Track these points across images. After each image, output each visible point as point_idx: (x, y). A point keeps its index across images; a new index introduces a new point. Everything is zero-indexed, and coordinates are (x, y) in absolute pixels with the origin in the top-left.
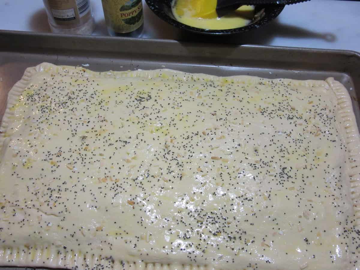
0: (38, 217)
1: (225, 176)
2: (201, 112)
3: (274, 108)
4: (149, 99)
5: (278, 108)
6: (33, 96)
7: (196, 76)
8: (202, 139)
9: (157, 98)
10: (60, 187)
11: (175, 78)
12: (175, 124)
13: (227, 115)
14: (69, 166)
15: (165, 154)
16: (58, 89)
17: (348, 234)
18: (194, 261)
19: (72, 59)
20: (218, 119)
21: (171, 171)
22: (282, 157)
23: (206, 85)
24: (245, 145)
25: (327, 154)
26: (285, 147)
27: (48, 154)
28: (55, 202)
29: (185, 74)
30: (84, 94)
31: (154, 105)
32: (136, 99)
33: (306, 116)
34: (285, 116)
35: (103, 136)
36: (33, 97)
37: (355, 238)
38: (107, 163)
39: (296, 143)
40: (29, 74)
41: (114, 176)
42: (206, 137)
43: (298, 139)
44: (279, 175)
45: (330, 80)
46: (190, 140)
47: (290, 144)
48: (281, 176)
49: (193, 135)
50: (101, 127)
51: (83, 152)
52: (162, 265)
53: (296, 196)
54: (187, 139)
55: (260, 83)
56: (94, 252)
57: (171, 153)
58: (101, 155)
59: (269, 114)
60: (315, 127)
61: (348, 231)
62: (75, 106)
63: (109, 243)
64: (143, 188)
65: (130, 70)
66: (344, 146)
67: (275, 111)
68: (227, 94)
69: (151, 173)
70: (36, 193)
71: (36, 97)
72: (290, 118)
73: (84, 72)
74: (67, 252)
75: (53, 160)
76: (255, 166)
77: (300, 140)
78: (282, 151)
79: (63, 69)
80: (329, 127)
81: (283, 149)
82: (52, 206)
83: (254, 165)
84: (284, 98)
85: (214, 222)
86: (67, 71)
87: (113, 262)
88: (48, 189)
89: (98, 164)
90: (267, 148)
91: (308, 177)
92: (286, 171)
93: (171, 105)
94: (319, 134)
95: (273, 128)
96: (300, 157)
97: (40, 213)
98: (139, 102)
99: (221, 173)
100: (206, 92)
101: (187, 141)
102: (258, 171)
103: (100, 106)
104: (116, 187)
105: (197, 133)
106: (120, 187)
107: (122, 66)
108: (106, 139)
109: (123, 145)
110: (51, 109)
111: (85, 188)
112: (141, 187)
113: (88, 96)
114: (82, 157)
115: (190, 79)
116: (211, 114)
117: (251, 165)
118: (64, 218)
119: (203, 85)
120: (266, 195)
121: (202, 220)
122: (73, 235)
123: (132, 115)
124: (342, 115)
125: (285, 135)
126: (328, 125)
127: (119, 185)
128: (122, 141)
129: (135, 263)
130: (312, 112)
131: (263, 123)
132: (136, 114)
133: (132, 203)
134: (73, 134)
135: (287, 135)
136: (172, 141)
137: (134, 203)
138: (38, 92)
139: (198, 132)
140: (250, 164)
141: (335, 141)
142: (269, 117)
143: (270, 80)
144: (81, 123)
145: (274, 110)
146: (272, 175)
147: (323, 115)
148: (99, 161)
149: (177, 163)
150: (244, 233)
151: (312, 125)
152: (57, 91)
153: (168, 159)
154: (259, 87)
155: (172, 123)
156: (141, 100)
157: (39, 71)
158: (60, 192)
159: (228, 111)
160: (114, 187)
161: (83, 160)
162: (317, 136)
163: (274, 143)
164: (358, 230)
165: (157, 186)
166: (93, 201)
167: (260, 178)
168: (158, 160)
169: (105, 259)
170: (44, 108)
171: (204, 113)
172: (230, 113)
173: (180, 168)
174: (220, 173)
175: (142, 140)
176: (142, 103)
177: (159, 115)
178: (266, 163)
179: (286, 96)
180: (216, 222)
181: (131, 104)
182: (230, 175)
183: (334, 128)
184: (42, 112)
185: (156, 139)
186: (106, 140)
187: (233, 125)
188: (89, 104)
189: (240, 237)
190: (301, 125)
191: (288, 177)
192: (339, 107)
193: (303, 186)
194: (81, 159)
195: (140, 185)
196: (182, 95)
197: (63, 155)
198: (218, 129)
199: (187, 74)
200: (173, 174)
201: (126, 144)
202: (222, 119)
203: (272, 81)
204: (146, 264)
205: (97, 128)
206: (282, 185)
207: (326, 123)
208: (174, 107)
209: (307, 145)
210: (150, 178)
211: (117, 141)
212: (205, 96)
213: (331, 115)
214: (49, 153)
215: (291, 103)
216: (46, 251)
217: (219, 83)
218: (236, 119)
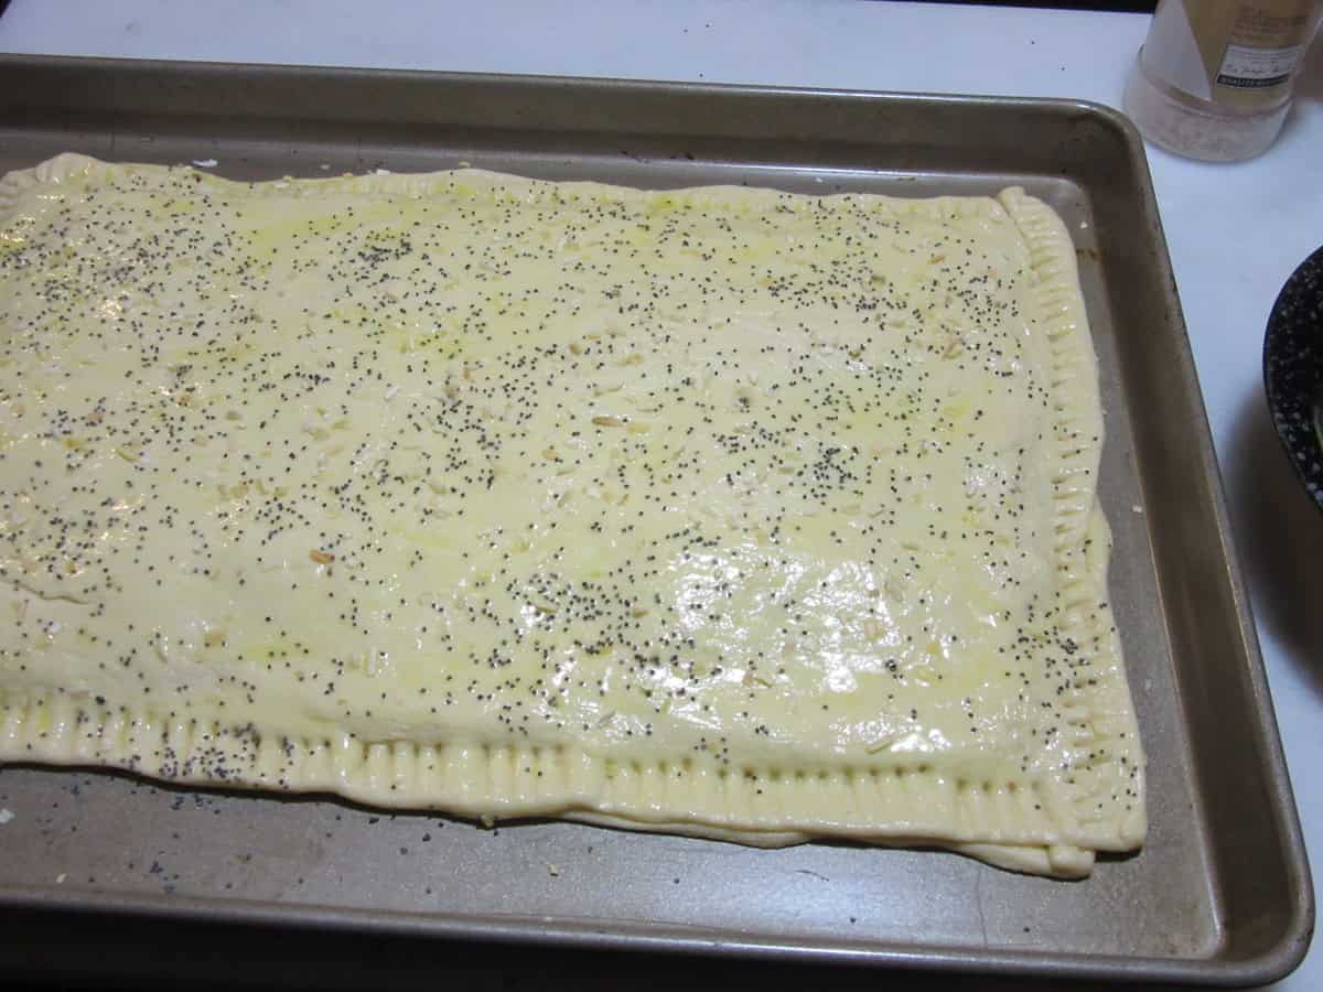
0: (16, 607)
1: (635, 476)
2: (572, 288)
3: (815, 278)
4: (403, 254)
5: (828, 278)
6: (20, 254)
7: (567, 189)
8: (567, 365)
9: (429, 251)
10: (93, 514)
11: (499, 195)
12: (484, 325)
13: (656, 295)
14: (127, 452)
15: (444, 412)
16: (106, 227)
17: (1031, 649)
18: (522, 732)
19: (162, 144)
20: (623, 305)
21: (460, 463)
22: (828, 418)
23: (596, 212)
24: (706, 383)
25: (980, 413)
26: (841, 392)
27: (58, 419)
28: (75, 559)
29: (534, 183)
30: (192, 243)
31: (417, 270)
32: (360, 254)
33: (918, 299)
34: (849, 298)
35: (242, 362)
36: (21, 257)
37: (1054, 662)
38: (251, 441)
39: (879, 379)
40: (12, 190)
41: (271, 479)
42: (581, 359)
43: (888, 368)
44: (811, 468)
45: (1012, 195)
46: (526, 369)
47: (859, 384)
48: (819, 472)
49: (540, 355)
50: (238, 338)
51: (174, 410)
52: (417, 750)
53: (864, 532)
54: (519, 366)
55: (780, 208)
56: (194, 712)
57: (462, 409)
58: (232, 416)
59: (796, 293)
60: (948, 330)
61: (1035, 640)
62: (159, 276)
63: (245, 684)
64: (365, 514)
65: (349, 174)
66: (1041, 390)
67: (818, 287)
68: (665, 236)
69: (394, 470)
70: (14, 535)
71: (33, 256)
72: (864, 306)
73: (198, 180)
74: (109, 713)
75: (76, 435)
76: (734, 441)
77: (894, 370)
78: (830, 403)
79: (129, 173)
80: (992, 330)
81: (835, 396)
82: (61, 572)
83: (731, 438)
84: (852, 248)
85: (591, 612)
86: (140, 178)
87: (257, 741)
88: (53, 523)
89: (220, 445)
90: (780, 394)
91: (910, 478)
92: (836, 460)
93: (474, 270)
94: (960, 353)
95: (805, 334)
96: (889, 422)
97: (23, 594)
98: (370, 262)
99: (624, 467)
100: (596, 233)
101: (518, 373)
102: (742, 456)
103: (242, 276)
104: (276, 512)
105: (552, 349)
106: (288, 510)
107: (326, 163)
108: (251, 370)
109: (307, 386)
110: (79, 291)
111: (174, 516)
112: (358, 510)
113: (204, 248)
114: (171, 423)
115: (548, 196)
116: (604, 295)
117: (720, 440)
118: (101, 606)
119: (588, 211)
120: (767, 528)
121: (551, 606)
122: (129, 659)
123: (345, 299)
124: (1041, 300)
125: (845, 355)
126: (988, 326)
127: (285, 506)
128: (304, 376)
129: (327, 744)
130: (942, 290)
131: (773, 318)
132: (357, 298)
133: (324, 557)
134: (145, 360)
135: (850, 353)
136: (467, 376)
137: (333, 558)
138: (39, 241)
139: (555, 346)
140: (717, 438)
141: (1010, 374)
142: (795, 302)
143: (815, 200)
144: (175, 327)
145: (815, 281)
146: (788, 471)
147: (976, 296)
148: (225, 435)
149: (479, 438)
150: (687, 646)
151: (938, 326)
152: (102, 236)
153: (450, 427)
154: (776, 219)
155: (476, 320)
156: (377, 256)
157: (48, 178)
158: (93, 530)
159: (660, 283)
160: (270, 510)
161: (172, 435)
162: (953, 358)
163: (804, 378)
164: (1069, 640)
165: (409, 507)
166: (197, 552)
167: (747, 479)
168: (419, 429)
169: (231, 734)
170: (54, 285)
171: (582, 291)
172: (665, 292)
173: (490, 451)
174: (620, 466)
175: (369, 371)
176: (377, 265)
177: (432, 299)
178: (771, 435)
179: (859, 244)
180: (598, 613)
181: (345, 268)
182: (650, 470)
183: (1009, 334)
184: (49, 300)
185: (417, 369)
186: (254, 375)
187: (673, 324)
188: (206, 272)
189: (675, 658)
190: (899, 325)
191: (842, 477)
192: (1035, 273)
193: (891, 504)
194: (168, 430)
195: (356, 505)
196: (513, 241)
197: (108, 420)
198: (623, 335)
199: (540, 183)
200: (464, 471)
201: (317, 383)
202: (637, 306)
203: (820, 202)
204: (367, 747)
205: (227, 341)
206: (820, 499)
207: (983, 319)
208: (482, 275)
209: (918, 385)
210: (390, 485)
211: (289, 375)
212: (593, 244)
213: (1001, 296)
214: (63, 416)
215: (873, 264)
216: (38, 712)
217: (642, 209)
218: (685, 306)
